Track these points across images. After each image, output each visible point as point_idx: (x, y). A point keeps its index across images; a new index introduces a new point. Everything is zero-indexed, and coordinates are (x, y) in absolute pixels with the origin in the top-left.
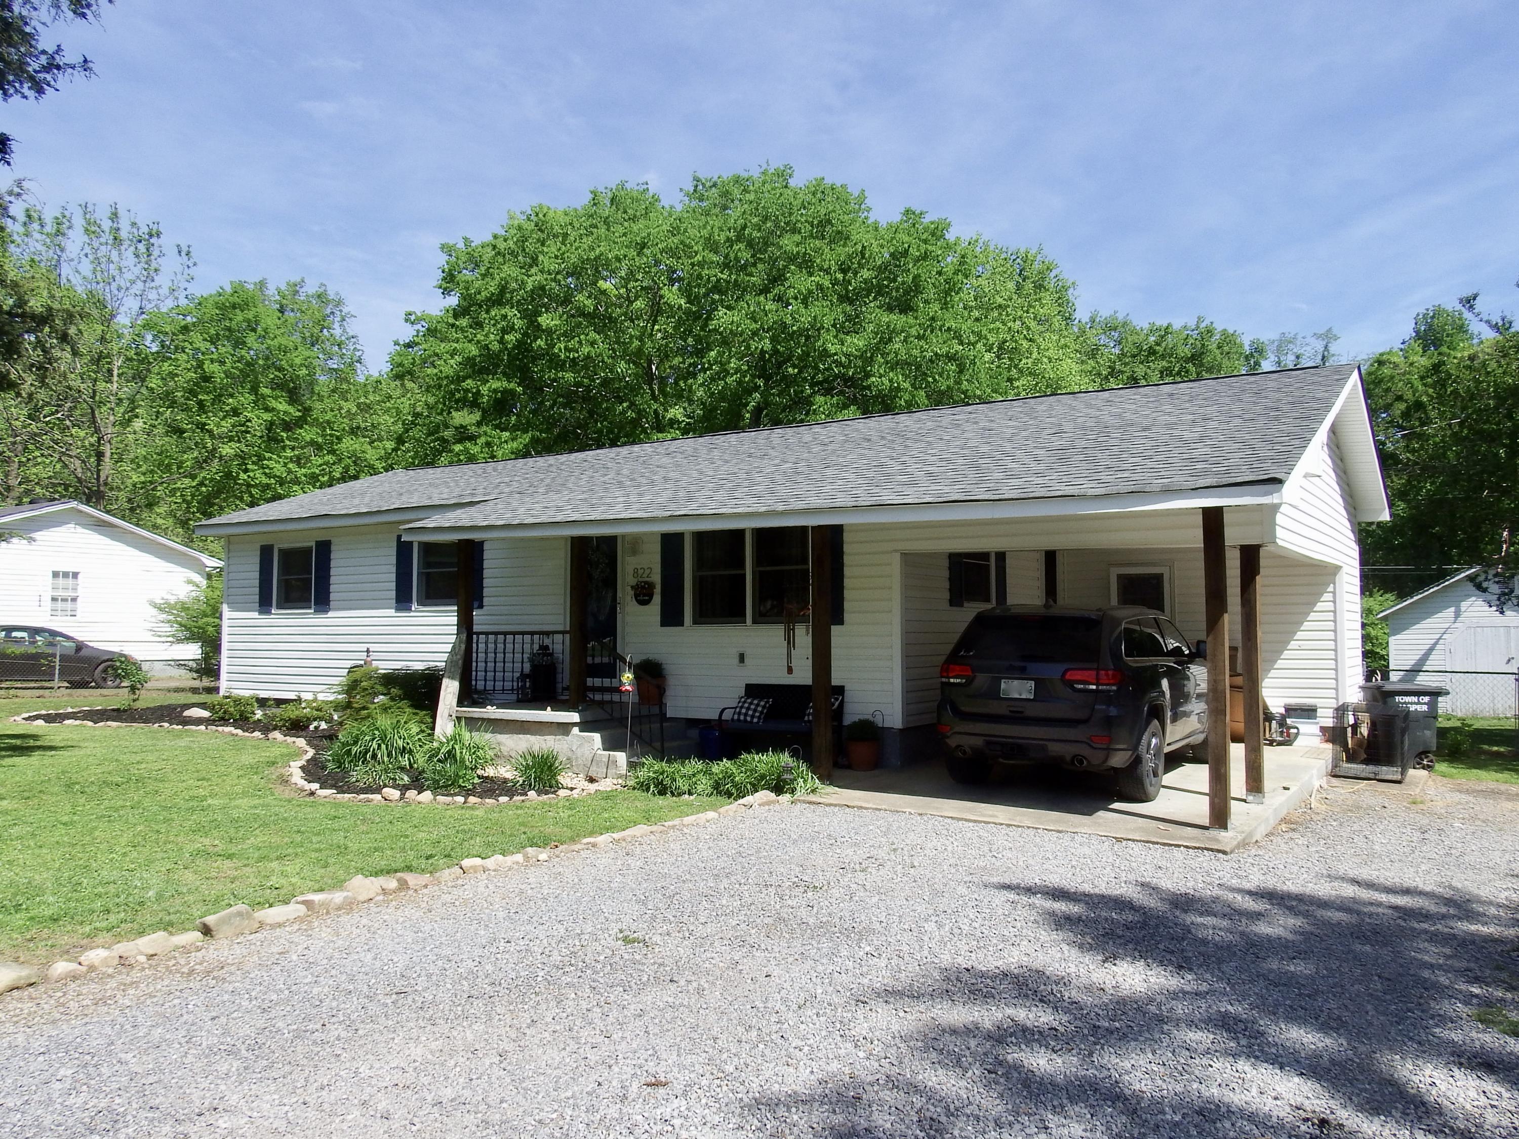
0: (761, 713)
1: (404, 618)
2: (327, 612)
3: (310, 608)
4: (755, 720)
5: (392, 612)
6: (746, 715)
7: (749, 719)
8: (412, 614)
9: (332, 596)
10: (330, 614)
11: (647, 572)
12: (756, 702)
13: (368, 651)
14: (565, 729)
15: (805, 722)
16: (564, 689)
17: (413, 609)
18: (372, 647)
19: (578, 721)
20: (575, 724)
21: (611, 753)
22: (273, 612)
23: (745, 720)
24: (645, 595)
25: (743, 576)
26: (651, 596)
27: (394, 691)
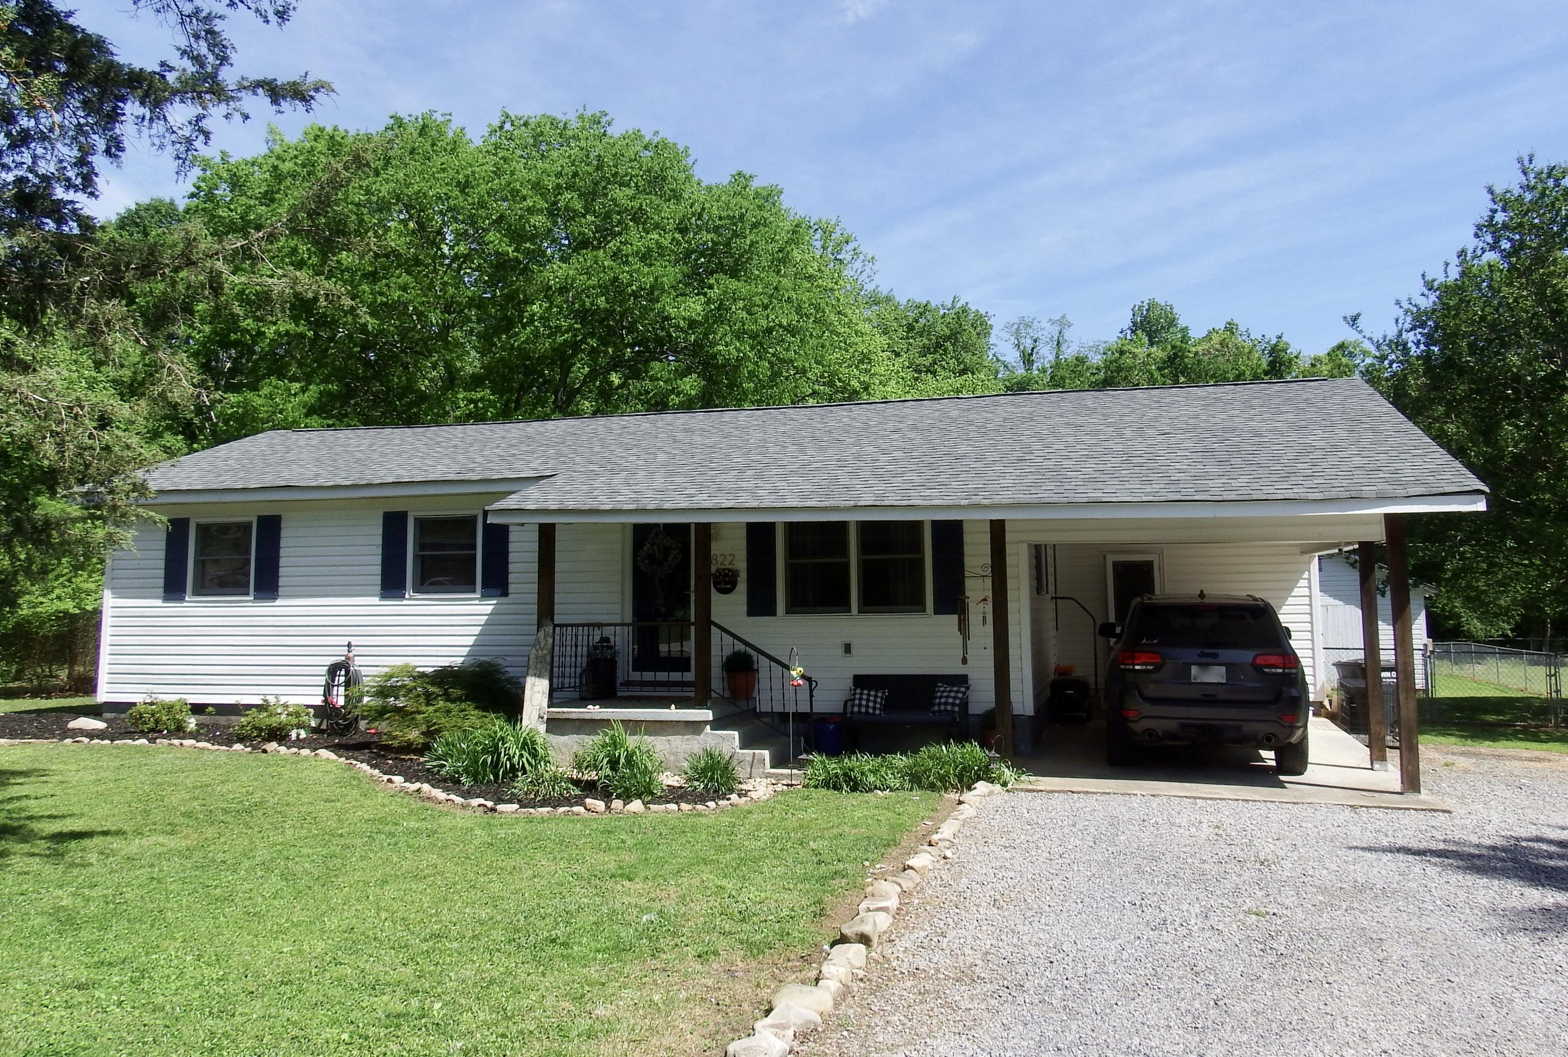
0: (881, 704)
1: (392, 607)
2: (275, 598)
3: (247, 594)
4: (877, 712)
5: (376, 600)
6: (867, 707)
7: (871, 711)
8: (405, 602)
9: (282, 581)
10: (278, 602)
11: (729, 558)
12: (873, 693)
13: (349, 645)
14: (695, 727)
15: (934, 712)
16: (622, 684)
17: (407, 596)
18: (354, 641)
19: (711, 718)
20: (706, 722)
21: (757, 751)
22: (187, 599)
23: (867, 713)
24: (726, 583)
25: (847, 566)
26: (734, 584)
27: (456, 692)
